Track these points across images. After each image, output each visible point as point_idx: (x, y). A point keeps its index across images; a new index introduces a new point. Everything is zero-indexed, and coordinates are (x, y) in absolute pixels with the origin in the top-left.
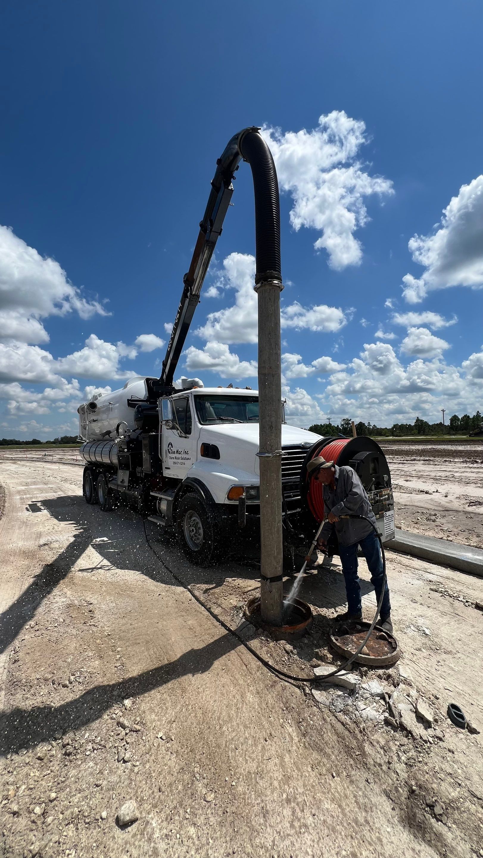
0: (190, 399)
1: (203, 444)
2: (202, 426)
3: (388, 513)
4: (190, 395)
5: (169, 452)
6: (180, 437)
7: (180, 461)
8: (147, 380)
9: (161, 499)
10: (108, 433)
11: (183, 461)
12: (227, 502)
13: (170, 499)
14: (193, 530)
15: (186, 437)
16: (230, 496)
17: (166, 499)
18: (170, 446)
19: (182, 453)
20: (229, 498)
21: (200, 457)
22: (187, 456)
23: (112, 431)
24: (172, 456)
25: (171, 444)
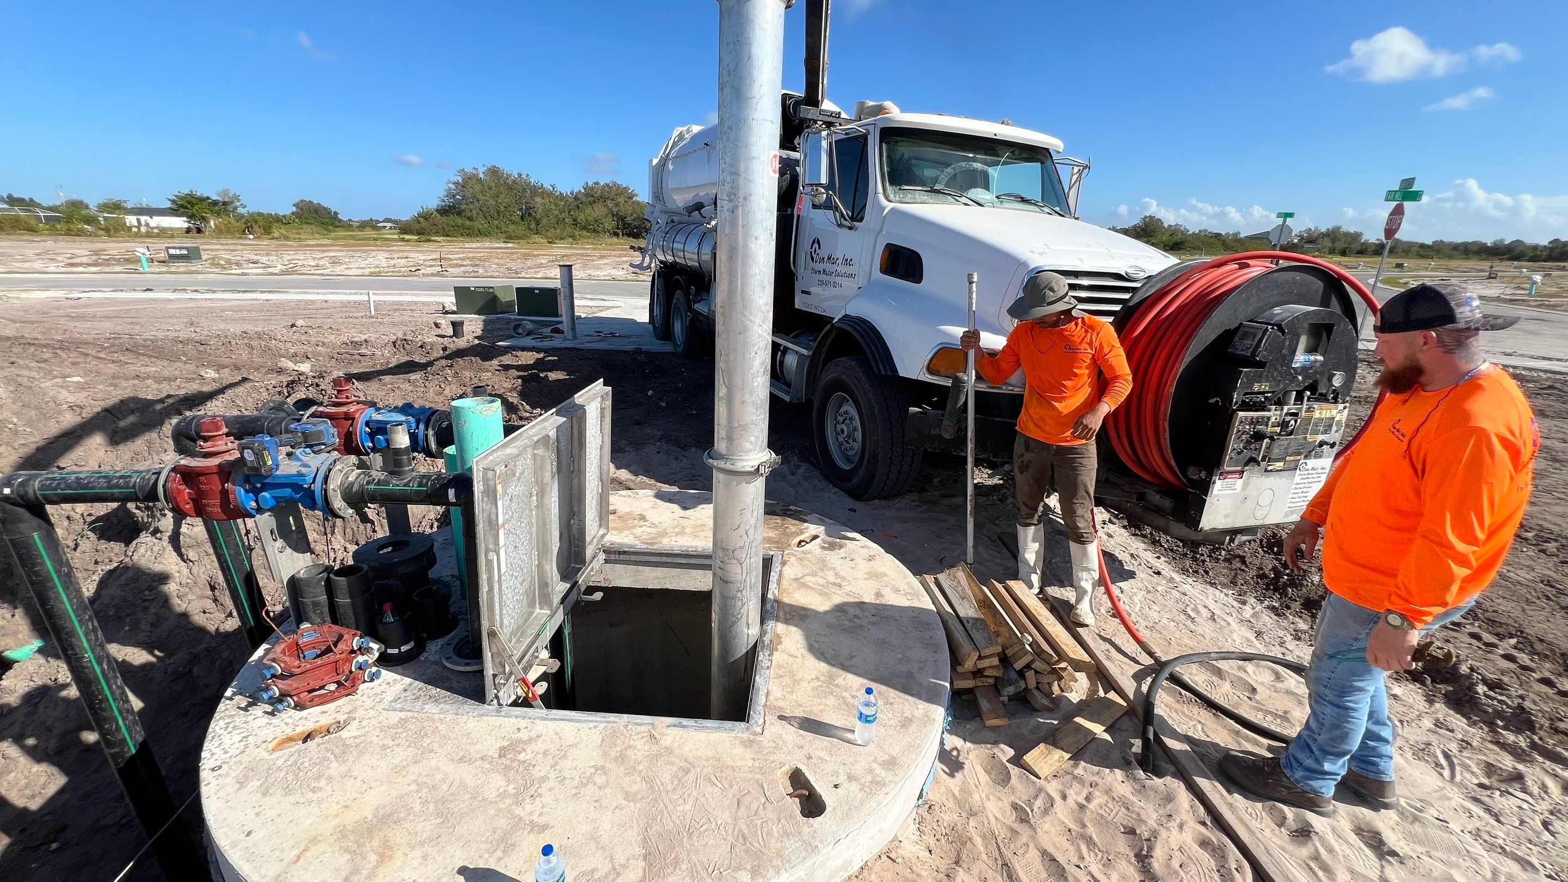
0: (870, 139)
1: (888, 246)
2: (890, 205)
3: (1311, 463)
4: (871, 128)
5: (813, 259)
6: (840, 226)
7: (833, 279)
9: (786, 349)
10: (698, 205)
11: (839, 279)
12: (924, 377)
13: (805, 352)
15: (850, 228)
16: (932, 365)
17: (797, 352)
18: (816, 245)
19: (840, 261)
20: (930, 371)
21: (877, 275)
22: (850, 270)
23: (705, 204)
24: (819, 267)
25: (819, 242)
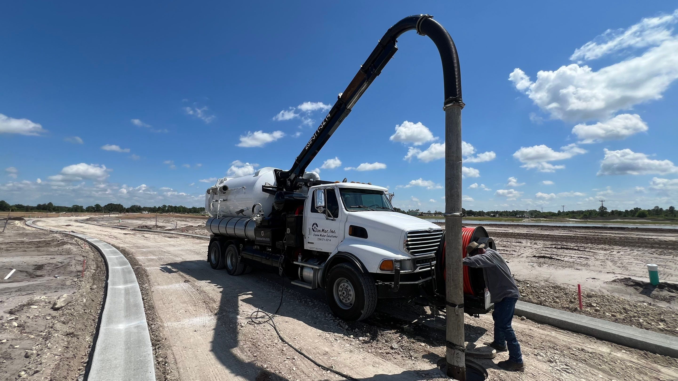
0: (336, 191)
1: (351, 226)
2: (348, 212)
4: (335, 187)
5: (314, 231)
6: (327, 219)
7: (325, 238)
8: (275, 171)
9: (303, 266)
10: (242, 211)
11: (329, 238)
12: (379, 272)
13: (316, 267)
14: (344, 293)
15: (332, 220)
16: (381, 267)
17: (313, 268)
18: (315, 225)
19: (328, 232)
20: (381, 269)
21: (347, 236)
22: (334, 235)
23: (245, 210)
24: (317, 233)
25: (316, 224)
